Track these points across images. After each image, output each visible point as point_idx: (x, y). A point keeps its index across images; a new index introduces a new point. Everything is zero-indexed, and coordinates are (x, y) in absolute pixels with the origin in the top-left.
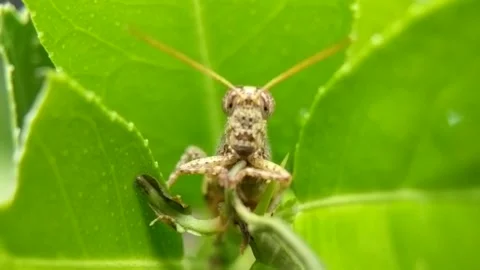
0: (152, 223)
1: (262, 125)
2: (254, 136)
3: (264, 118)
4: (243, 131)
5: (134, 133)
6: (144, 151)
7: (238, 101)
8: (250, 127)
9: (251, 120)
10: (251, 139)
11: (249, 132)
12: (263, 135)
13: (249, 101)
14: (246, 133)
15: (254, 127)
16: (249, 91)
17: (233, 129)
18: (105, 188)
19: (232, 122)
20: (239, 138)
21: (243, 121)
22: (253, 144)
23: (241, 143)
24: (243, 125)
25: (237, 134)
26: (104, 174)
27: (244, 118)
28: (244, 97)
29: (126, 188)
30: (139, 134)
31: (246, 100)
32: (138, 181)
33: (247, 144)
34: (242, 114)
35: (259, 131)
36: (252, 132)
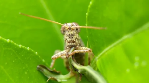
0: (47, 81)
1: (77, 36)
2: (75, 40)
3: (77, 33)
4: (70, 40)
5: (30, 51)
6: (37, 56)
7: (66, 29)
8: (72, 38)
9: (72, 35)
10: (74, 42)
11: (72, 39)
12: (78, 39)
13: (70, 28)
14: (71, 40)
15: (74, 37)
16: (69, 25)
17: (66, 39)
18: (26, 73)
19: (66, 37)
20: (69, 42)
21: (69, 36)
22: (75, 44)
23: (70, 44)
24: (69, 37)
25: (68, 41)
26: (24, 68)
27: (69, 35)
28: (68, 27)
29: (34, 71)
30: (33, 51)
31: (69, 28)
32: (38, 68)
33: (73, 44)
34: (69, 34)
35: (76, 38)
36: (74, 39)
